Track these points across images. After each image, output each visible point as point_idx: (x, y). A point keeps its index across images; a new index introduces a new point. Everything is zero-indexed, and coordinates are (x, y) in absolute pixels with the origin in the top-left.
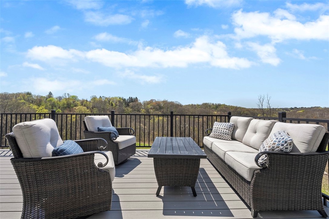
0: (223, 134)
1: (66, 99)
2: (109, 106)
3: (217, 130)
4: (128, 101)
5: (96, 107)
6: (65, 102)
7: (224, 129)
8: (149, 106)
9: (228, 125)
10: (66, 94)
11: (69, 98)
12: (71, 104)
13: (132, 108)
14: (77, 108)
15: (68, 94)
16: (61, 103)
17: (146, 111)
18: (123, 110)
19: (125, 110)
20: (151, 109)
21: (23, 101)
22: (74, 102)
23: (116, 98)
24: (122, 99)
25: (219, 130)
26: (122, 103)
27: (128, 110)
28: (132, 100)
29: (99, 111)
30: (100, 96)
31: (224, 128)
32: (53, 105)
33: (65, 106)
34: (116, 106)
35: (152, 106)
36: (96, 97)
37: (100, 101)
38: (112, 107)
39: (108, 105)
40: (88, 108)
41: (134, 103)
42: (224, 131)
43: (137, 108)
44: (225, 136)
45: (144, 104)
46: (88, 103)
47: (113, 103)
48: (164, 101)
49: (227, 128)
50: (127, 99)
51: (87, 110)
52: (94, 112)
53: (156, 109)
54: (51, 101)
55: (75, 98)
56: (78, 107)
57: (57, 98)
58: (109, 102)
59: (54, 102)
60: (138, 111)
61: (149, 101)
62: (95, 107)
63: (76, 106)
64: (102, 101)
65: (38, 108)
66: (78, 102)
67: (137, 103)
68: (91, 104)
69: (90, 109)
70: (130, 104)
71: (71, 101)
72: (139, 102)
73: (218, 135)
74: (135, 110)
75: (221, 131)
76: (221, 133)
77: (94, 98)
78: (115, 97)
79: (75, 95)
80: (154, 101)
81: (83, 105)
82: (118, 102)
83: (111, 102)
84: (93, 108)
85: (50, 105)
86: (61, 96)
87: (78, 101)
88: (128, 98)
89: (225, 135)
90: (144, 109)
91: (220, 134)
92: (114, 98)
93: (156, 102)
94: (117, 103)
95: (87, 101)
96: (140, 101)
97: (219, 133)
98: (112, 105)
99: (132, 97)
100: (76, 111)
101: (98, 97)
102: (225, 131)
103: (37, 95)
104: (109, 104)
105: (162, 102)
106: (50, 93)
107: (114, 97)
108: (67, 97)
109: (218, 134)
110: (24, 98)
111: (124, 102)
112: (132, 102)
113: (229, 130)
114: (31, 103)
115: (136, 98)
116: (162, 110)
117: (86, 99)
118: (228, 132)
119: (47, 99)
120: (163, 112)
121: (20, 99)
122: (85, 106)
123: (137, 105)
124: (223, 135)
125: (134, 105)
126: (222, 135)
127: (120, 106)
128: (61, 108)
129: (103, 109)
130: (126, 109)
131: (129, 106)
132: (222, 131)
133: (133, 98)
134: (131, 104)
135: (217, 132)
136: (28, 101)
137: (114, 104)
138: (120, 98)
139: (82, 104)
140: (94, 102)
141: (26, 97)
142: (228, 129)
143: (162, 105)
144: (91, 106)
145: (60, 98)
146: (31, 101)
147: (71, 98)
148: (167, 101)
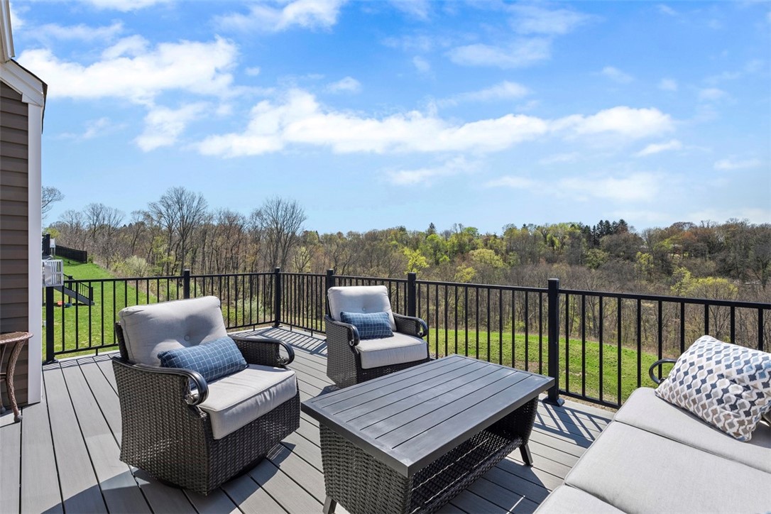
0: (708, 396)
1: (457, 234)
2: (545, 247)
3: (686, 373)
4: (598, 232)
5: (515, 250)
6: (456, 242)
7: (721, 376)
8: (667, 244)
9: (747, 362)
10: (456, 224)
11: (461, 233)
12: (465, 245)
13: (608, 249)
14: (476, 252)
15: (460, 225)
16: (449, 243)
17: (655, 258)
18: (582, 255)
19: (587, 256)
20: (675, 251)
21: (394, 242)
22: (470, 240)
23: (562, 226)
24: (580, 228)
25: (694, 377)
26: (578, 238)
27: (596, 256)
28: (606, 228)
29: (521, 258)
30: (524, 225)
31: (724, 371)
32: (437, 248)
33: (456, 249)
34: (562, 247)
35: (679, 243)
36: (515, 228)
37: (522, 235)
38: (551, 248)
39: (543, 243)
40: (497, 252)
41: (615, 236)
42: (714, 386)
43: (625, 249)
44: (715, 412)
45: (650, 236)
46: (498, 241)
47: (554, 239)
48: (726, 227)
49: (735, 376)
50: (592, 228)
51: (496, 257)
52: (511, 261)
53: (695, 250)
54: (432, 240)
55: (472, 232)
56: (478, 251)
57: (441, 235)
58: (545, 236)
59: (437, 242)
60: (628, 258)
61: (666, 229)
62: (512, 251)
63: (474, 249)
64: (528, 236)
65: (411, 255)
66: (479, 241)
67: (623, 236)
68: (504, 243)
69: (502, 254)
70: (601, 240)
71: (466, 239)
72: (632, 232)
73: (685, 397)
74: (618, 256)
75: (704, 381)
76: (698, 391)
77: (511, 230)
78: (560, 224)
79: (473, 226)
80: (686, 229)
81: (489, 246)
82: (568, 237)
83: (549, 236)
84: (507, 252)
85: (431, 248)
86: (449, 229)
87: (478, 238)
88: (596, 223)
89: (716, 406)
90: (651, 252)
91: (695, 396)
92: (557, 227)
93: (694, 231)
94: (565, 238)
95: (495, 236)
96: (634, 230)
97: (689, 387)
98: (553, 243)
99: (607, 222)
100: (474, 259)
101: (519, 227)
102: (719, 390)
103: (412, 230)
104: (546, 241)
105: (719, 228)
106: (432, 226)
107: (558, 224)
108: (459, 232)
109: (686, 391)
110: (396, 237)
111: (585, 235)
112: (607, 234)
113: (747, 388)
114: (404, 245)
115: (622, 222)
116: (721, 256)
117: (493, 234)
118: (739, 396)
119: (427, 237)
120: (724, 260)
121: (392, 240)
122: (491, 249)
123: (625, 241)
124: (705, 401)
125: (615, 242)
126: (700, 399)
127: (572, 246)
128: (448, 253)
129: (530, 254)
130: (589, 253)
131: (599, 244)
132: (708, 385)
133: (611, 223)
134: (605, 238)
135: (681, 383)
136: (401, 241)
137: (557, 242)
138: (573, 225)
139: (486, 245)
140: (510, 239)
141: (399, 236)
142: (741, 381)
143: (721, 239)
144: (504, 248)
145: (447, 234)
146: (405, 242)
147: (464, 232)
148: (742, 223)
